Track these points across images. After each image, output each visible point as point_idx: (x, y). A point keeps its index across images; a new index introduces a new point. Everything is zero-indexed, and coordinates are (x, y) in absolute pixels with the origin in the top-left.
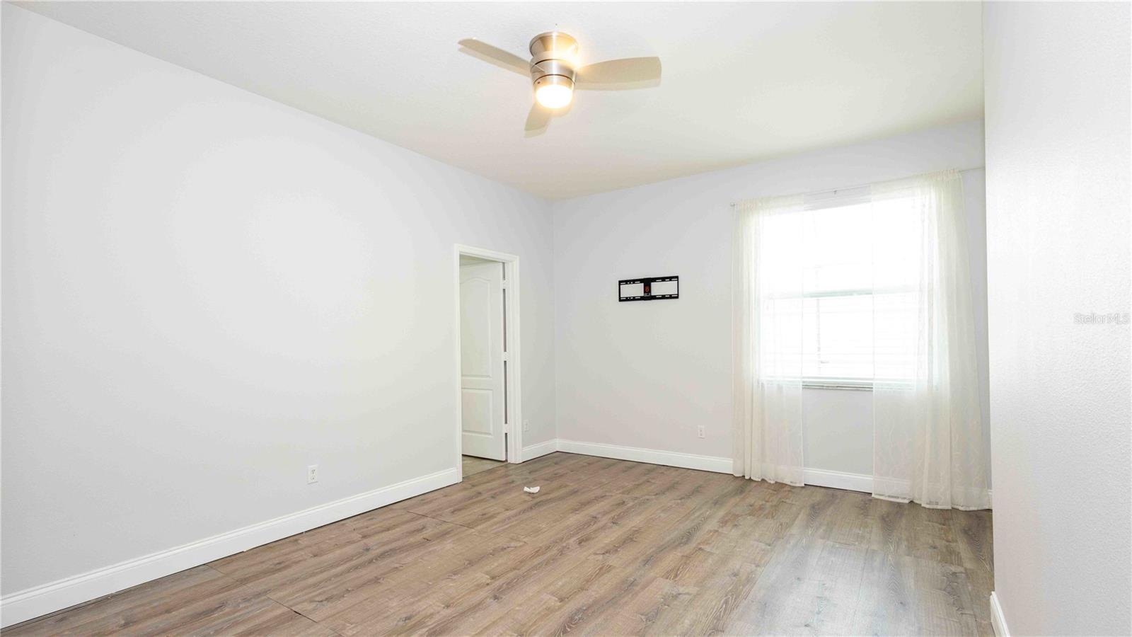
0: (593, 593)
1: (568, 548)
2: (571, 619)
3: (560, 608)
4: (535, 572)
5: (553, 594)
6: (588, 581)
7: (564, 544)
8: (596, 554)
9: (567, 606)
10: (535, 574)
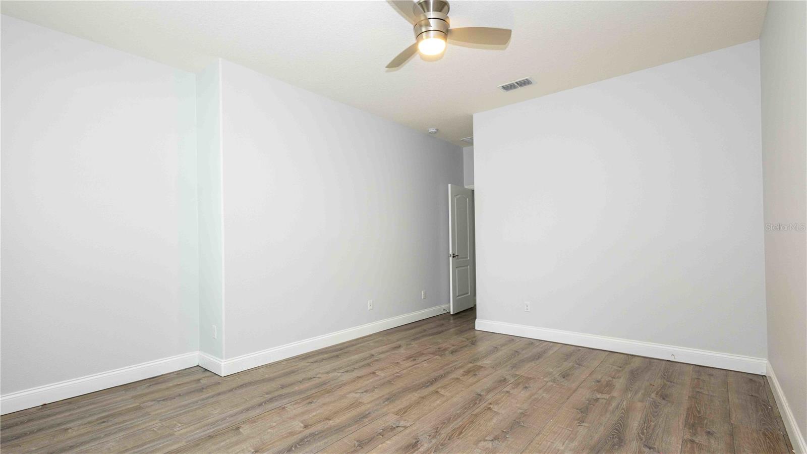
0: (416, 395)
1: (430, 436)
2: (432, 384)
3: (438, 388)
4: (458, 412)
5: (443, 396)
6: (418, 402)
7: (434, 441)
8: (406, 427)
9: (434, 389)
10: (458, 410)
